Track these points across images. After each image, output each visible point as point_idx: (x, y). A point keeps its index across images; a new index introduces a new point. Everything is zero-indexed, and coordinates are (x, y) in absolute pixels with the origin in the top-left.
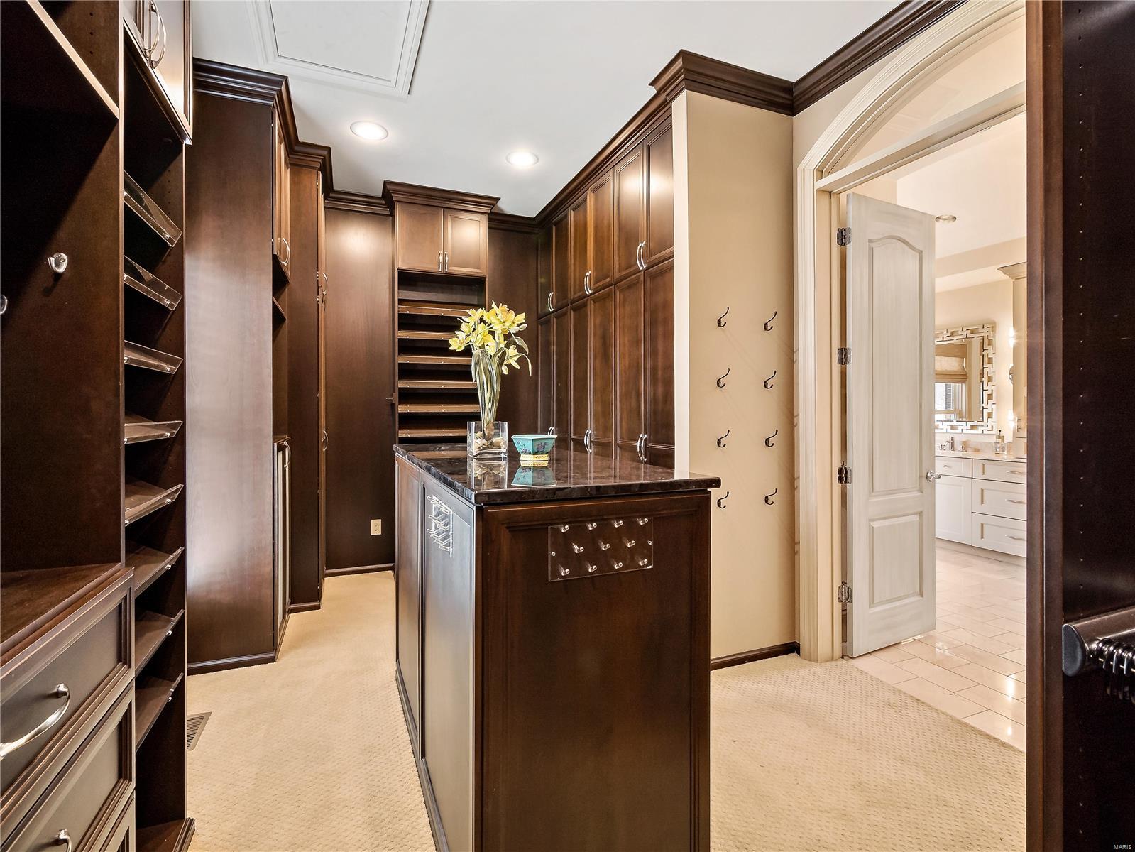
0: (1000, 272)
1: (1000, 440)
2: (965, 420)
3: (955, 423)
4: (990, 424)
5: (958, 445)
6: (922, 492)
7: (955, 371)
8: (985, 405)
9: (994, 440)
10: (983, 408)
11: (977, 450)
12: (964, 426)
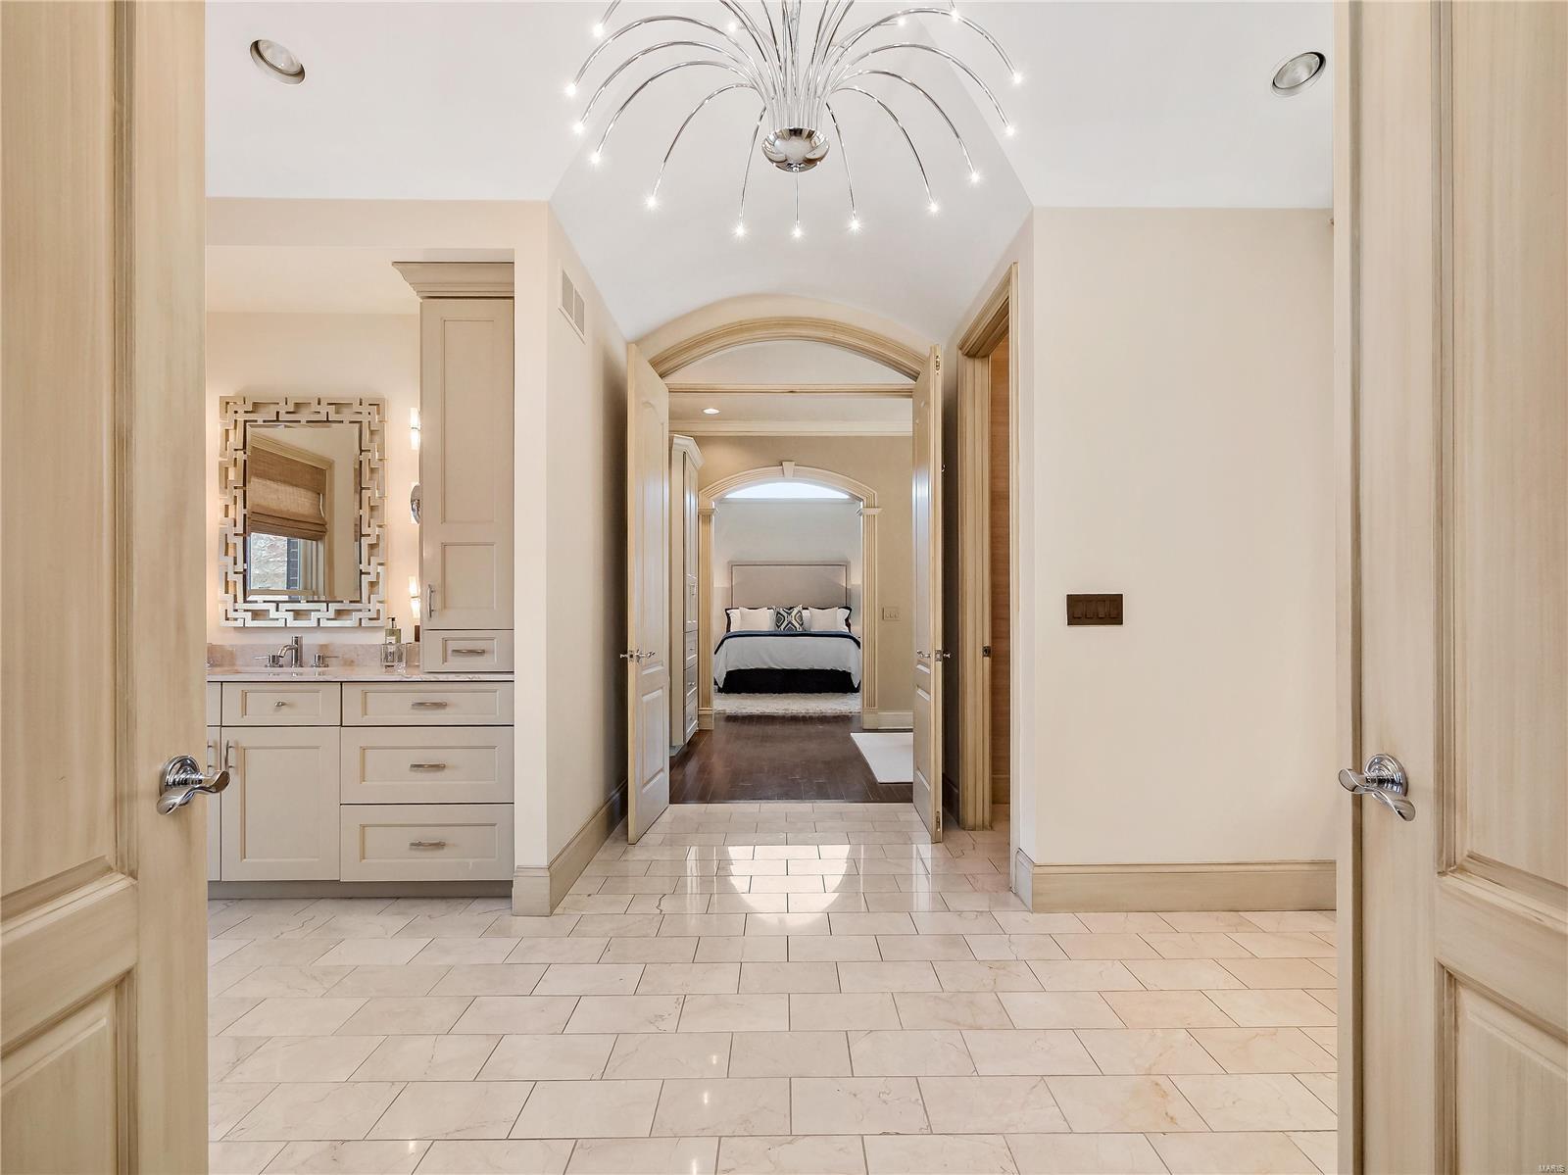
0: (396, 274)
1: (393, 639)
2: (323, 598)
3: (303, 606)
4: (374, 606)
5: (309, 656)
6: (135, 878)
7: (303, 515)
8: (363, 567)
9: (380, 638)
10: (361, 573)
11: (350, 663)
12: (322, 613)
